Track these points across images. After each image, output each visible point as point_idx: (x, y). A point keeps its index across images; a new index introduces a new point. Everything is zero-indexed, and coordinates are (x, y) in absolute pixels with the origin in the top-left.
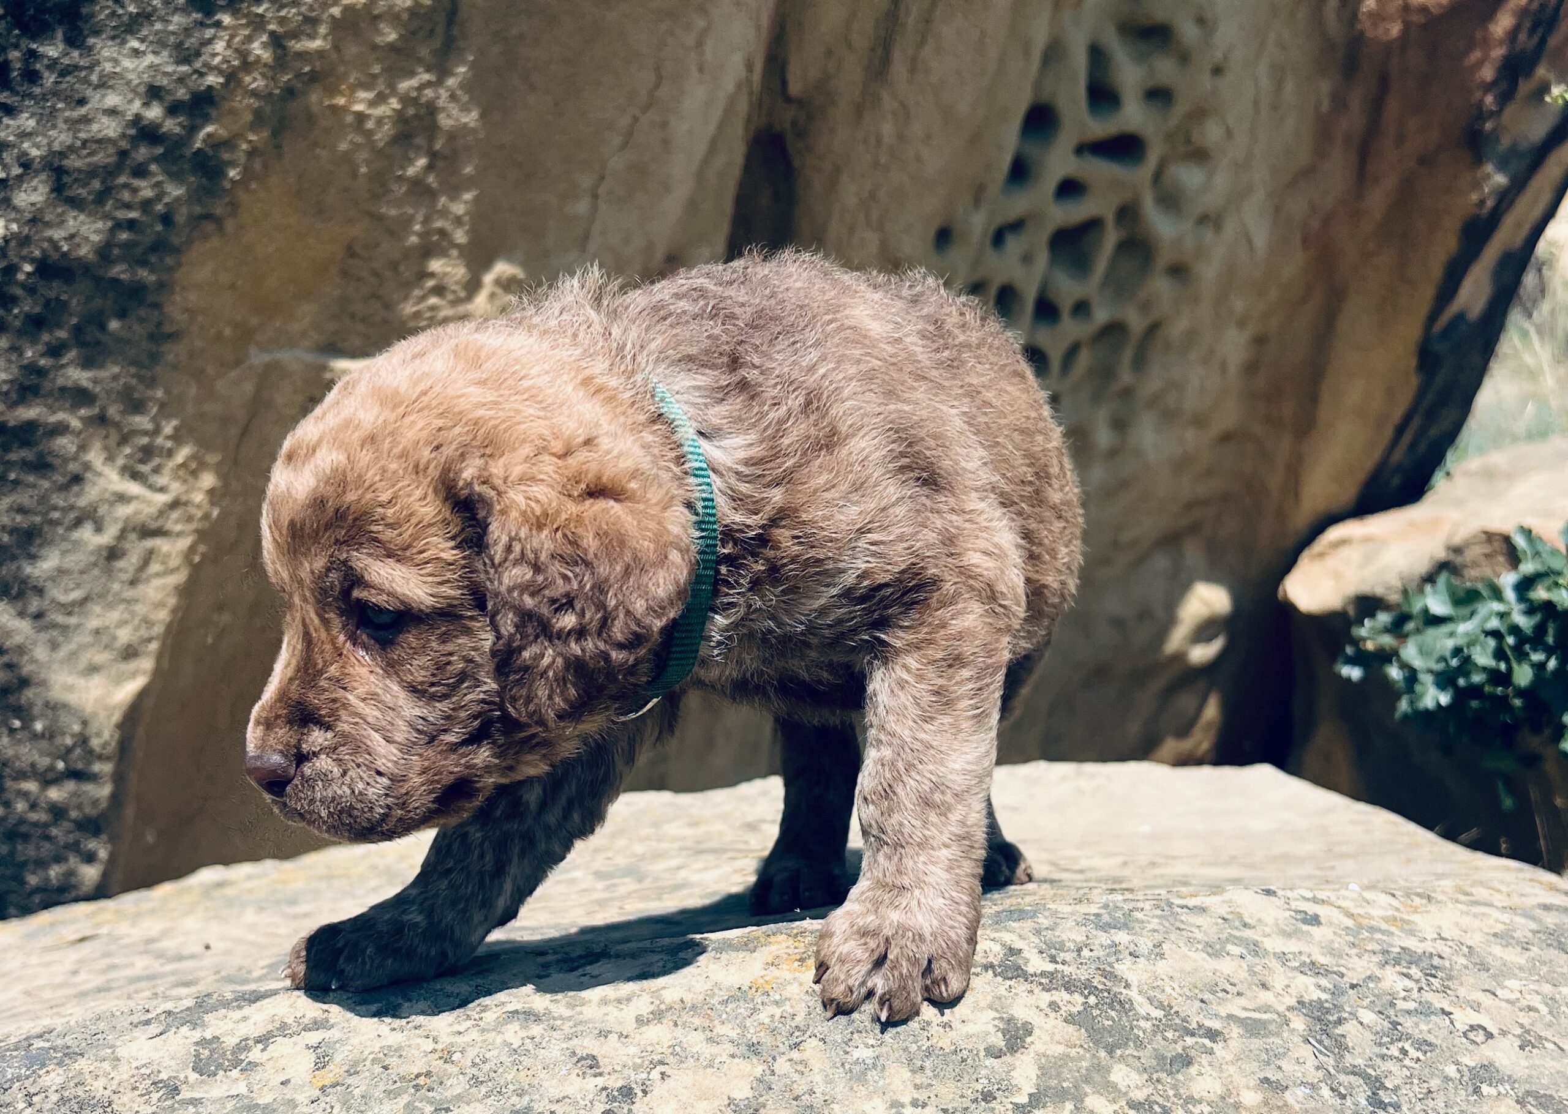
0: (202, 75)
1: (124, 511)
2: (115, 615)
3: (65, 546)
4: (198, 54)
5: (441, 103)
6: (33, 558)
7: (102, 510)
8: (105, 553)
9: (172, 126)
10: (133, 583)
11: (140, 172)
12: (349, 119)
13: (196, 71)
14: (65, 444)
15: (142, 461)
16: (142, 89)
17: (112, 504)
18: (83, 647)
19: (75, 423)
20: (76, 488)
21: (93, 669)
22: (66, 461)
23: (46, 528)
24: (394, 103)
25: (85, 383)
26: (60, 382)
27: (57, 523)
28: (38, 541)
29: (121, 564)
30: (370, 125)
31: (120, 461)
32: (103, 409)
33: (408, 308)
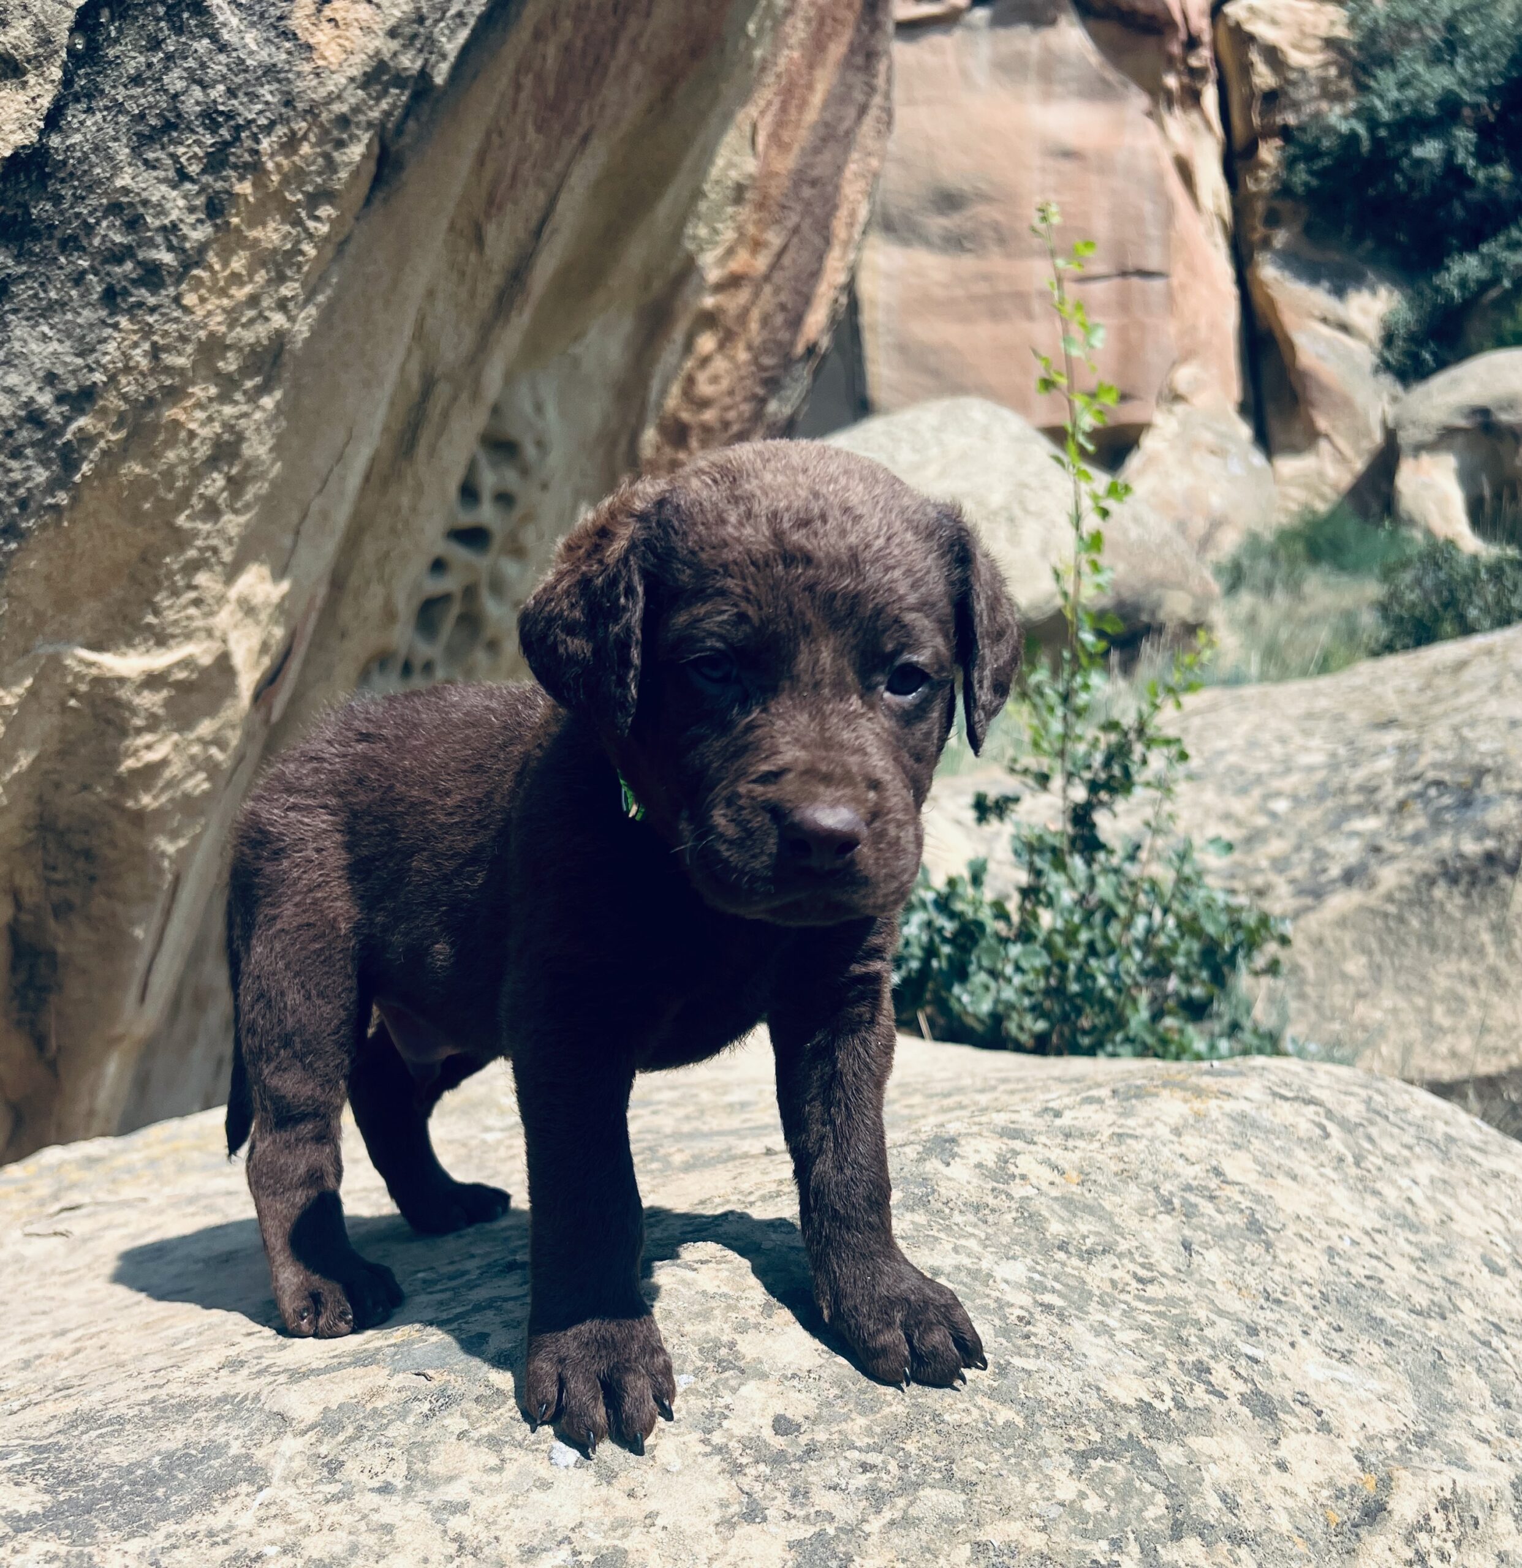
0: (91, 370)
4: (93, 350)
5: (247, 434)
9: (55, 414)
11: (16, 453)
12: (183, 435)
13: (88, 366)
16: (41, 374)
24: (217, 427)
30: (196, 443)
33: (171, 615)
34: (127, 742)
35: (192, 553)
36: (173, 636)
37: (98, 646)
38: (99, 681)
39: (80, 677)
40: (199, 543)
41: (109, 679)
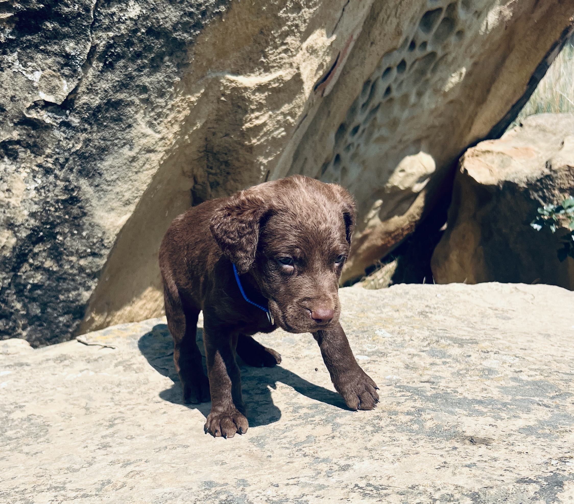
1: (143, 141)
2: (126, 186)
3: (116, 155)
6: (102, 160)
7: (135, 140)
8: (130, 160)
10: (138, 172)
14: (131, 110)
17: (139, 138)
18: (110, 200)
20: (128, 130)
21: (111, 210)
22: (128, 118)
23: (111, 147)
27: (116, 145)
28: (106, 153)
29: (135, 164)
31: (148, 119)
32: (150, 96)
33: (272, 58)
34: (248, 115)
35: (285, 28)
36: (273, 67)
37: (237, 73)
38: (235, 89)
39: (226, 87)
40: (289, 23)
41: (240, 88)
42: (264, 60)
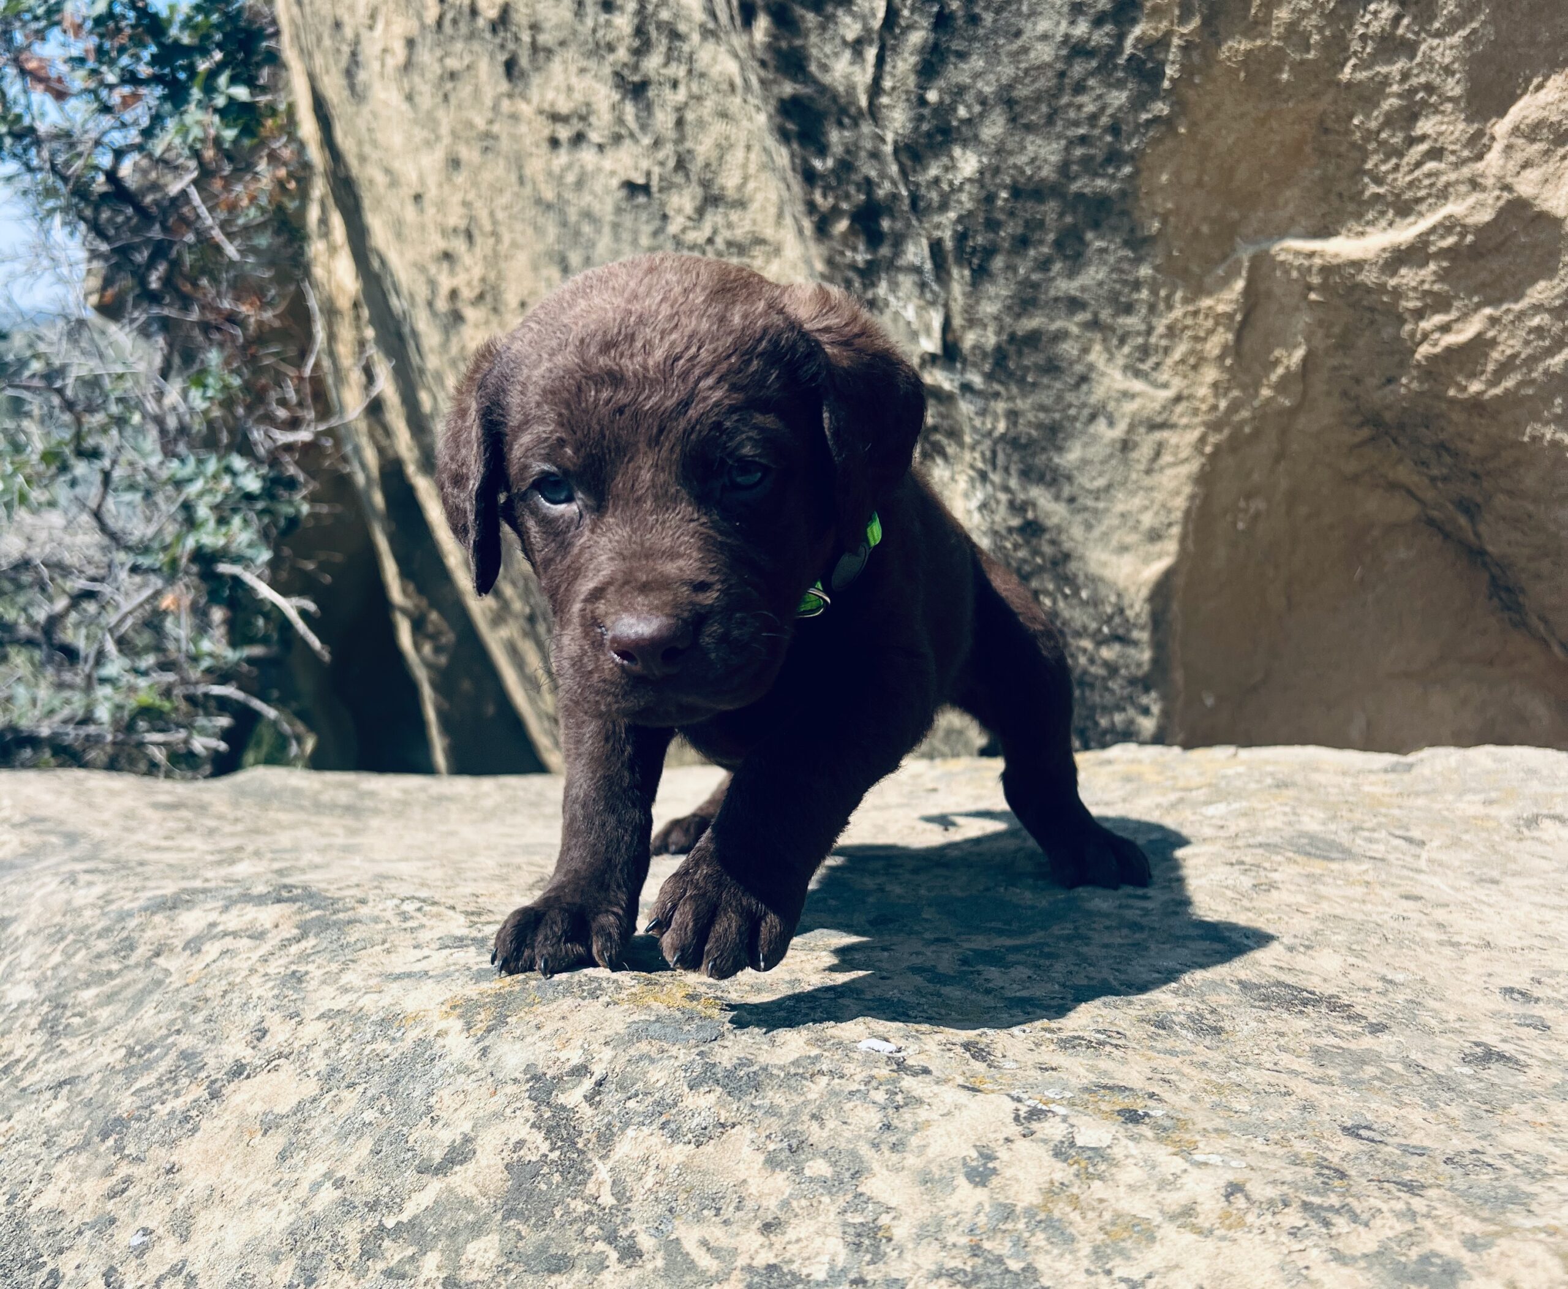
1: (1130, 407)
2: (1137, 502)
3: (1085, 439)
6: (1060, 449)
7: (1111, 406)
8: (1118, 446)
9: (1100, 38)
10: (1148, 472)
11: (1080, 88)
14: (1069, 348)
15: (1142, 361)
17: (1118, 400)
18: (1112, 529)
19: (1075, 330)
20: (1085, 387)
21: (1123, 549)
22: (1071, 364)
23: (1066, 424)
25: (1073, 292)
26: (1052, 293)
27: (1075, 419)
28: (1061, 435)
29: (1134, 455)
31: (1120, 361)
32: (1096, 315)
33: (1402, 179)
34: (1409, 327)
35: (1391, 103)
37: (1321, 233)
39: (1305, 270)
42: (1381, 190)
